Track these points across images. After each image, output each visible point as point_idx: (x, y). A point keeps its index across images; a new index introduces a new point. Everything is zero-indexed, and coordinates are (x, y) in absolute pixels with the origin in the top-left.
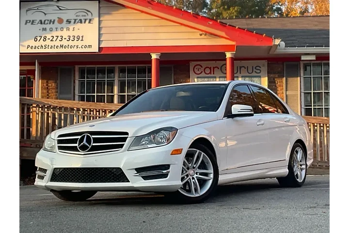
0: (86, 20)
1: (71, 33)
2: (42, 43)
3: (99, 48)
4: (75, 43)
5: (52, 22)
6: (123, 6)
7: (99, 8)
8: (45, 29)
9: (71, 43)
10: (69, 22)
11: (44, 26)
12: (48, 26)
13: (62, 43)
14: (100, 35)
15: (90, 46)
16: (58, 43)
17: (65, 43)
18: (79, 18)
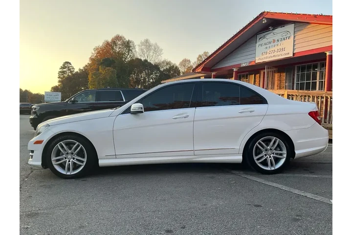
0: (287, 37)
1: (279, 47)
2: (265, 56)
3: (293, 54)
4: (281, 53)
5: (270, 43)
6: (309, 23)
7: (295, 28)
8: (267, 48)
9: (279, 53)
10: (278, 41)
11: (266, 46)
12: (268, 46)
13: (274, 54)
14: (294, 45)
15: (288, 53)
16: (272, 55)
17: (276, 54)
18: (283, 37)
